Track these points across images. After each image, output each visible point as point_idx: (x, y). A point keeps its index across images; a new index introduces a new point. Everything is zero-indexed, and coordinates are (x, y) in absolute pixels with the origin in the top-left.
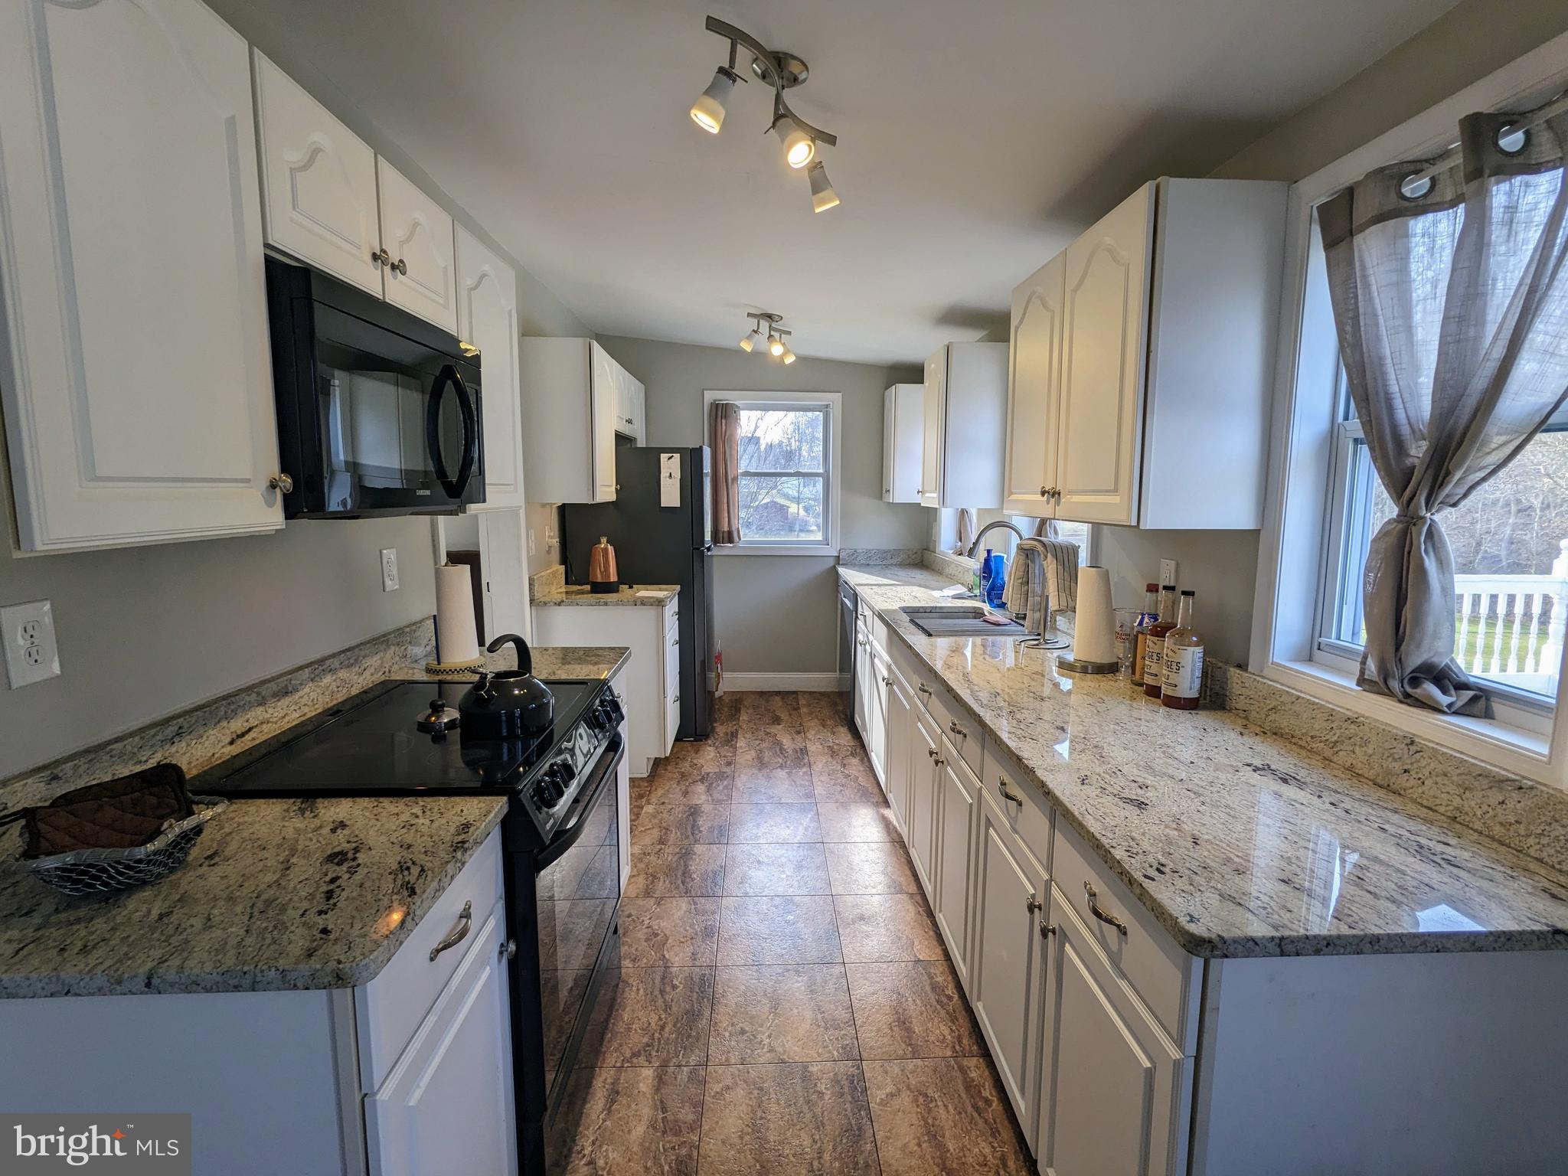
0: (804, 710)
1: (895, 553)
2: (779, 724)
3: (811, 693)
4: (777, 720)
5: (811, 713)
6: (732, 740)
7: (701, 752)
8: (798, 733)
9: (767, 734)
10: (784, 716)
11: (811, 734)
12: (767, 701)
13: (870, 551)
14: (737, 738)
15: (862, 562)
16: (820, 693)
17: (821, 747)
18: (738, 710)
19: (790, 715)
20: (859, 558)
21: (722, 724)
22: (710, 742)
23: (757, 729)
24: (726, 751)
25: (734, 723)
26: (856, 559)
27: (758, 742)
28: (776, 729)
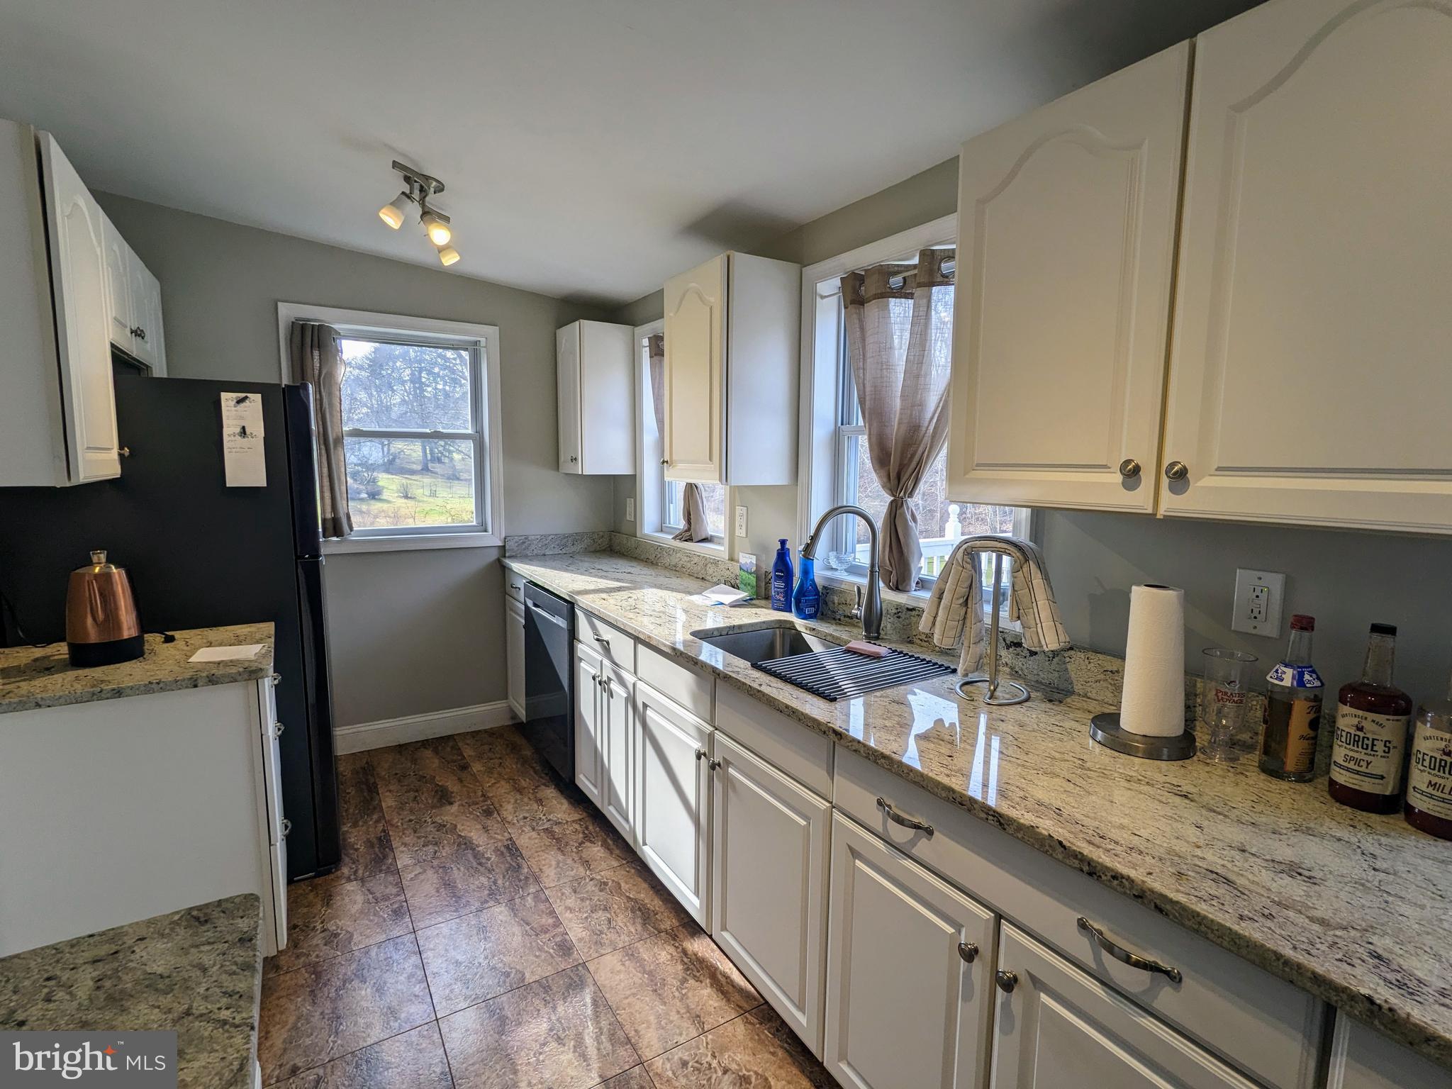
0: (477, 767)
1: (574, 538)
2: (451, 803)
3: (475, 734)
4: (444, 797)
5: (490, 771)
6: (385, 857)
7: (337, 901)
8: (488, 813)
9: (441, 827)
10: (451, 784)
11: (508, 810)
12: (414, 761)
13: (546, 536)
14: (392, 850)
15: (535, 552)
16: (485, 731)
17: (534, 834)
18: (373, 790)
19: (460, 780)
20: (533, 547)
21: (355, 825)
22: (346, 870)
23: (419, 822)
24: (380, 883)
25: (375, 817)
26: (527, 548)
27: (431, 849)
28: (450, 814)
